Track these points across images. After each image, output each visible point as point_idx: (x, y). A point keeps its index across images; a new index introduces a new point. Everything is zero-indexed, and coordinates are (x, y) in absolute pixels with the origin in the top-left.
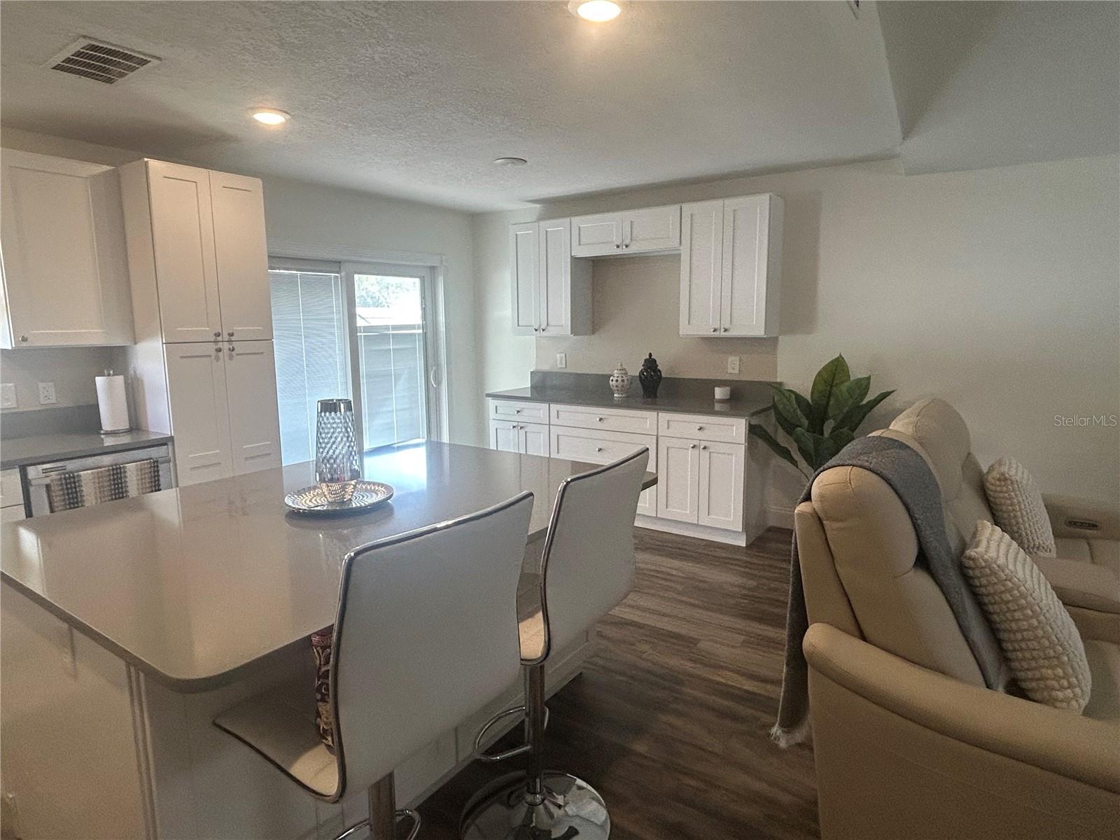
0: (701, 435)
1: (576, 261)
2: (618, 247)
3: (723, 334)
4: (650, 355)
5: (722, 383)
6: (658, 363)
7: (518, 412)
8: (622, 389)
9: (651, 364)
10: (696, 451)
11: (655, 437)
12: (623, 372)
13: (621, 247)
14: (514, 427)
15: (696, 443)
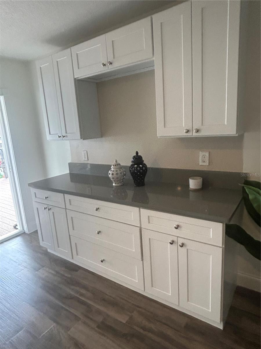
0: (176, 232)
1: (80, 83)
2: (104, 65)
3: (195, 134)
4: (137, 153)
5: (194, 174)
6: (143, 159)
7: (46, 198)
8: (117, 180)
9: (138, 159)
10: (174, 246)
11: (139, 228)
12: (118, 167)
13: (107, 66)
14: (45, 208)
15: (175, 239)
